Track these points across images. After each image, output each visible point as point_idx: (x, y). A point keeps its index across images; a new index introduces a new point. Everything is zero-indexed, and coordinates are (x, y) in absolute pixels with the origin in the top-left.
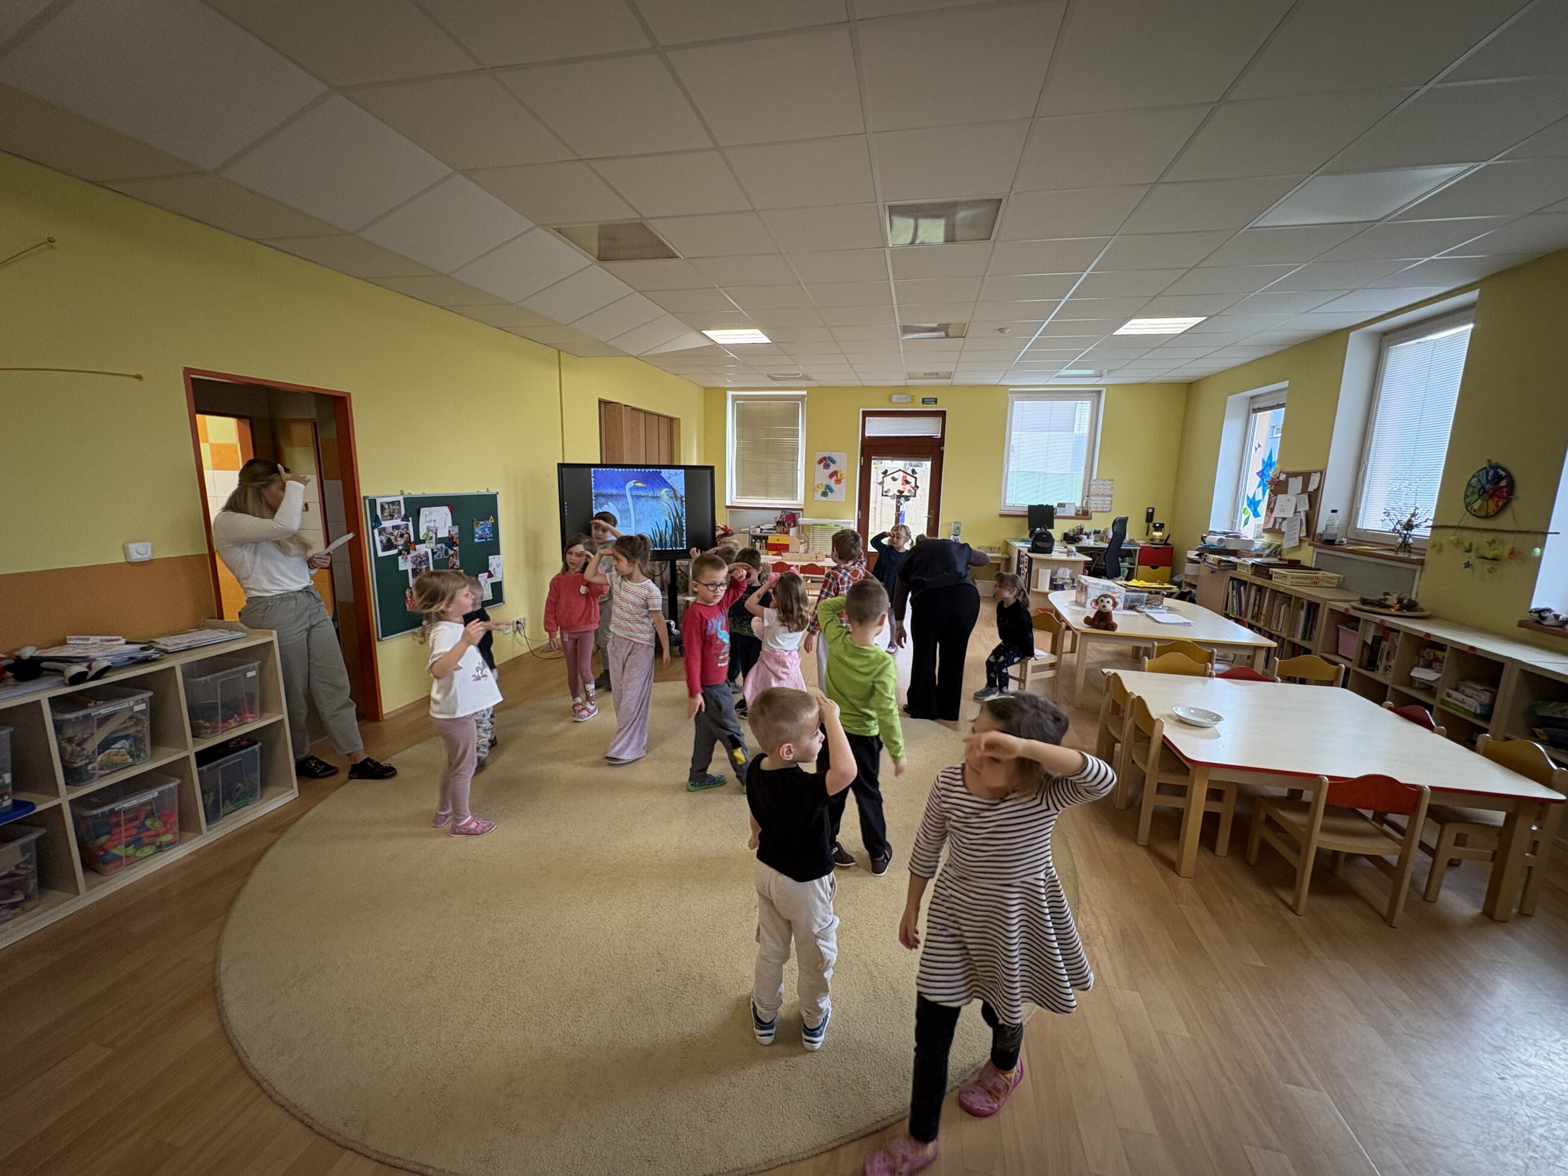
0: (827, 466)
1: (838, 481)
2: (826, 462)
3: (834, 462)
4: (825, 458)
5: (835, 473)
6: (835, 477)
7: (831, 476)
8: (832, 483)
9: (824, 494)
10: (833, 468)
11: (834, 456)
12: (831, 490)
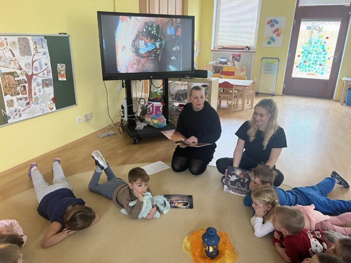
0: (272, 26)
1: (278, 35)
2: (272, 23)
3: (277, 22)
4: (271, 21)
5: (277, 30)
6: (277, 32)
7: (274, 32)
8: (274, 36)
9: (269, 43)
10: (276, 27)
11: (278, 19)
12: (274, 40)
